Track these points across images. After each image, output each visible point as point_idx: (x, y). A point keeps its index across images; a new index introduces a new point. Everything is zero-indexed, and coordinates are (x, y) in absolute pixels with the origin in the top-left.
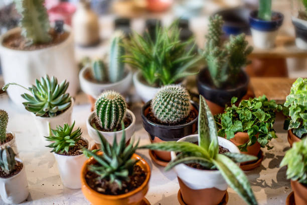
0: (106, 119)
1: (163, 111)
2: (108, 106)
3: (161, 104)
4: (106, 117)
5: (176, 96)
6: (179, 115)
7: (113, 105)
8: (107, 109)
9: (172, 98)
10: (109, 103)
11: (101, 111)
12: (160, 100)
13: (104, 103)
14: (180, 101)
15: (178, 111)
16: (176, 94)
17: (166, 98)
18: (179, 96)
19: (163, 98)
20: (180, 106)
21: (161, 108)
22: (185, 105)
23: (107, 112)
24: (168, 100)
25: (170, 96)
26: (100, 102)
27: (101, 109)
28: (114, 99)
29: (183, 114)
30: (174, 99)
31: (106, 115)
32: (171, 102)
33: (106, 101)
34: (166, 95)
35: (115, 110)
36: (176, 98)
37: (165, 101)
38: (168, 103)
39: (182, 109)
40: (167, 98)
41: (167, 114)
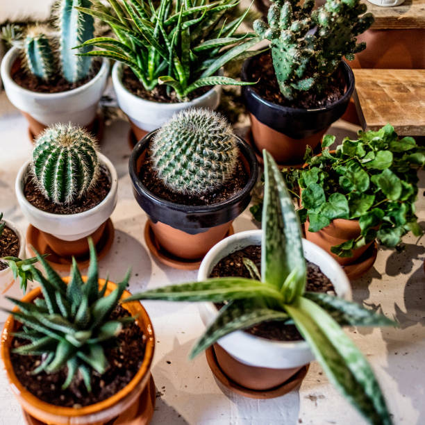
0: (56, 189)
1: (178, 173)
2: (58, 164)
3: (173, 158)
4: (56, 185)
5: (207, 141)
6: (212, 182)
7: (70, 162)
8: (57, 170)
9: (199, 147)
10: (60, 157)
11: (43, 173)
12: (172, 150)
13: (50, 156)
14: (216, 153)
15: (210, 173)
16: (207, 137)
17: (184, 146)
18: (214, 142)
19: (179, 145)
20: (214, 165)
21: (174, 166)
22: (225, 161)
23: (56, 176)
24: (189, 151)
25: (194, 141)
26: (41, 152)
27: (44, 168)
28: (71, 146)
29: (220, 178)
30: (202, 149)
31: (56, 181)
32: (196, 156)
33: (54, 151)
34: (185, 139)
35: (74, 172)
36: (208, 146)
37: (184, 151)
38: (190, 158)
39: (218, 169)
40: (188, 145)
41: (186, 179)
